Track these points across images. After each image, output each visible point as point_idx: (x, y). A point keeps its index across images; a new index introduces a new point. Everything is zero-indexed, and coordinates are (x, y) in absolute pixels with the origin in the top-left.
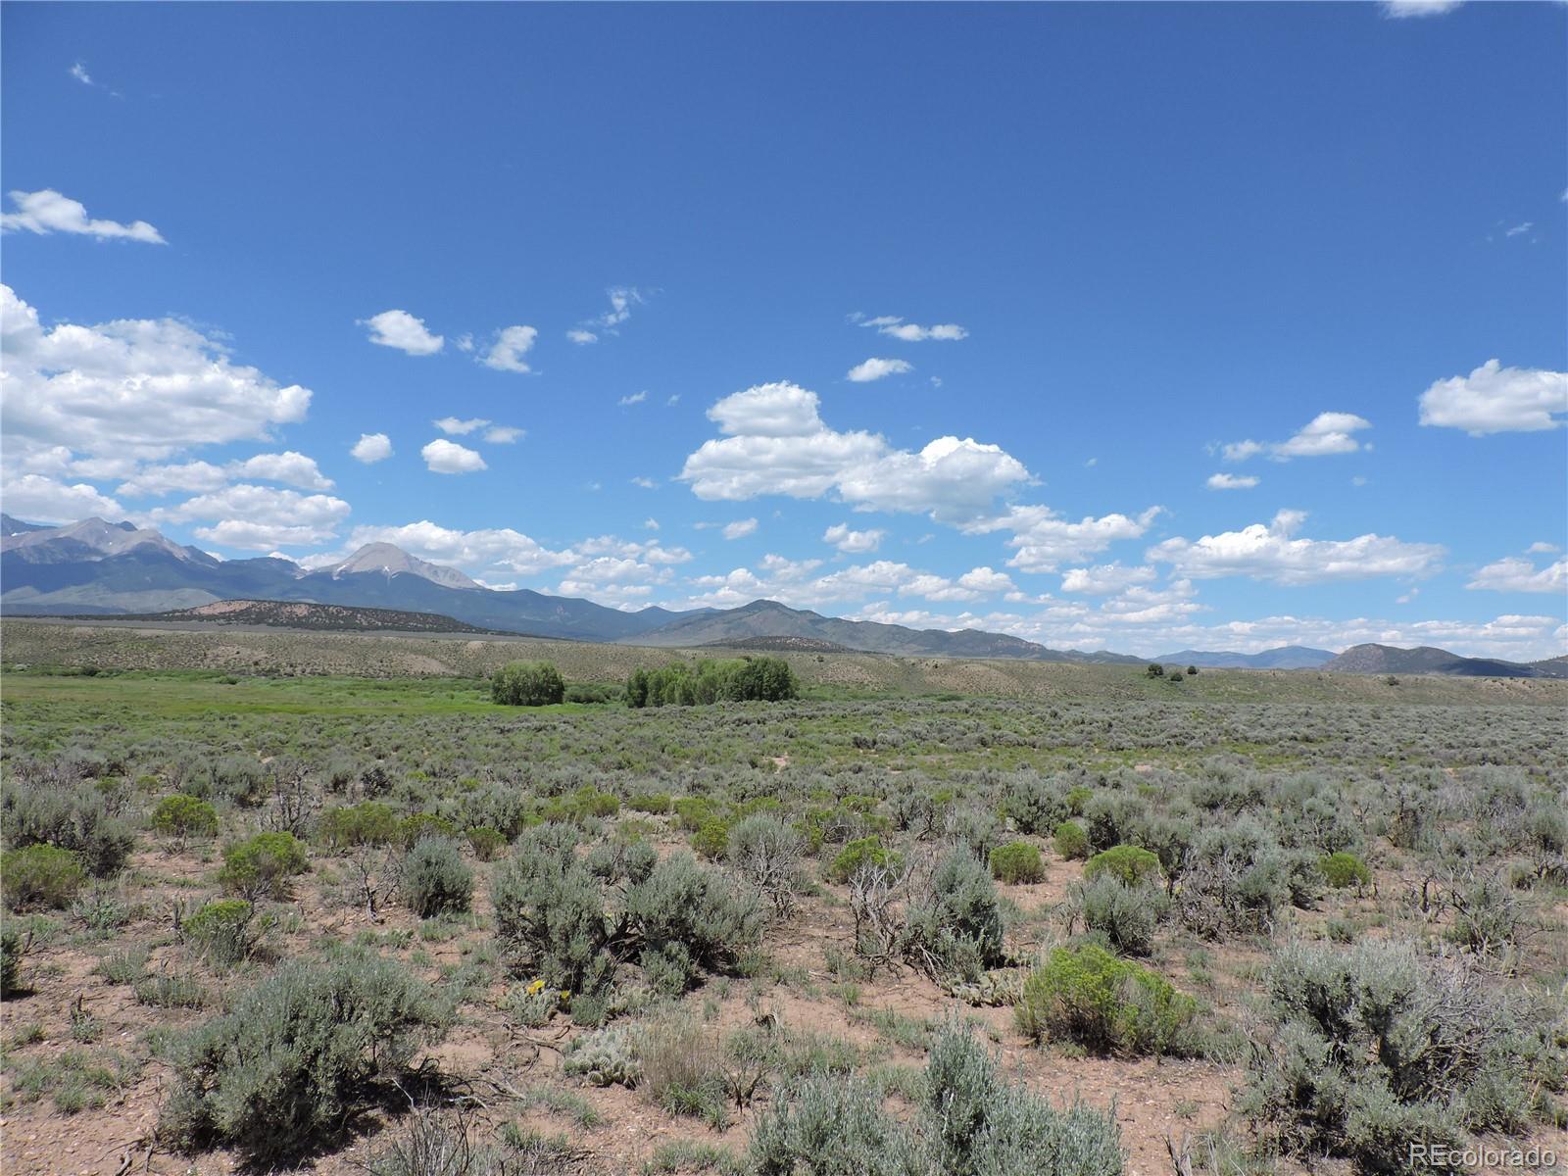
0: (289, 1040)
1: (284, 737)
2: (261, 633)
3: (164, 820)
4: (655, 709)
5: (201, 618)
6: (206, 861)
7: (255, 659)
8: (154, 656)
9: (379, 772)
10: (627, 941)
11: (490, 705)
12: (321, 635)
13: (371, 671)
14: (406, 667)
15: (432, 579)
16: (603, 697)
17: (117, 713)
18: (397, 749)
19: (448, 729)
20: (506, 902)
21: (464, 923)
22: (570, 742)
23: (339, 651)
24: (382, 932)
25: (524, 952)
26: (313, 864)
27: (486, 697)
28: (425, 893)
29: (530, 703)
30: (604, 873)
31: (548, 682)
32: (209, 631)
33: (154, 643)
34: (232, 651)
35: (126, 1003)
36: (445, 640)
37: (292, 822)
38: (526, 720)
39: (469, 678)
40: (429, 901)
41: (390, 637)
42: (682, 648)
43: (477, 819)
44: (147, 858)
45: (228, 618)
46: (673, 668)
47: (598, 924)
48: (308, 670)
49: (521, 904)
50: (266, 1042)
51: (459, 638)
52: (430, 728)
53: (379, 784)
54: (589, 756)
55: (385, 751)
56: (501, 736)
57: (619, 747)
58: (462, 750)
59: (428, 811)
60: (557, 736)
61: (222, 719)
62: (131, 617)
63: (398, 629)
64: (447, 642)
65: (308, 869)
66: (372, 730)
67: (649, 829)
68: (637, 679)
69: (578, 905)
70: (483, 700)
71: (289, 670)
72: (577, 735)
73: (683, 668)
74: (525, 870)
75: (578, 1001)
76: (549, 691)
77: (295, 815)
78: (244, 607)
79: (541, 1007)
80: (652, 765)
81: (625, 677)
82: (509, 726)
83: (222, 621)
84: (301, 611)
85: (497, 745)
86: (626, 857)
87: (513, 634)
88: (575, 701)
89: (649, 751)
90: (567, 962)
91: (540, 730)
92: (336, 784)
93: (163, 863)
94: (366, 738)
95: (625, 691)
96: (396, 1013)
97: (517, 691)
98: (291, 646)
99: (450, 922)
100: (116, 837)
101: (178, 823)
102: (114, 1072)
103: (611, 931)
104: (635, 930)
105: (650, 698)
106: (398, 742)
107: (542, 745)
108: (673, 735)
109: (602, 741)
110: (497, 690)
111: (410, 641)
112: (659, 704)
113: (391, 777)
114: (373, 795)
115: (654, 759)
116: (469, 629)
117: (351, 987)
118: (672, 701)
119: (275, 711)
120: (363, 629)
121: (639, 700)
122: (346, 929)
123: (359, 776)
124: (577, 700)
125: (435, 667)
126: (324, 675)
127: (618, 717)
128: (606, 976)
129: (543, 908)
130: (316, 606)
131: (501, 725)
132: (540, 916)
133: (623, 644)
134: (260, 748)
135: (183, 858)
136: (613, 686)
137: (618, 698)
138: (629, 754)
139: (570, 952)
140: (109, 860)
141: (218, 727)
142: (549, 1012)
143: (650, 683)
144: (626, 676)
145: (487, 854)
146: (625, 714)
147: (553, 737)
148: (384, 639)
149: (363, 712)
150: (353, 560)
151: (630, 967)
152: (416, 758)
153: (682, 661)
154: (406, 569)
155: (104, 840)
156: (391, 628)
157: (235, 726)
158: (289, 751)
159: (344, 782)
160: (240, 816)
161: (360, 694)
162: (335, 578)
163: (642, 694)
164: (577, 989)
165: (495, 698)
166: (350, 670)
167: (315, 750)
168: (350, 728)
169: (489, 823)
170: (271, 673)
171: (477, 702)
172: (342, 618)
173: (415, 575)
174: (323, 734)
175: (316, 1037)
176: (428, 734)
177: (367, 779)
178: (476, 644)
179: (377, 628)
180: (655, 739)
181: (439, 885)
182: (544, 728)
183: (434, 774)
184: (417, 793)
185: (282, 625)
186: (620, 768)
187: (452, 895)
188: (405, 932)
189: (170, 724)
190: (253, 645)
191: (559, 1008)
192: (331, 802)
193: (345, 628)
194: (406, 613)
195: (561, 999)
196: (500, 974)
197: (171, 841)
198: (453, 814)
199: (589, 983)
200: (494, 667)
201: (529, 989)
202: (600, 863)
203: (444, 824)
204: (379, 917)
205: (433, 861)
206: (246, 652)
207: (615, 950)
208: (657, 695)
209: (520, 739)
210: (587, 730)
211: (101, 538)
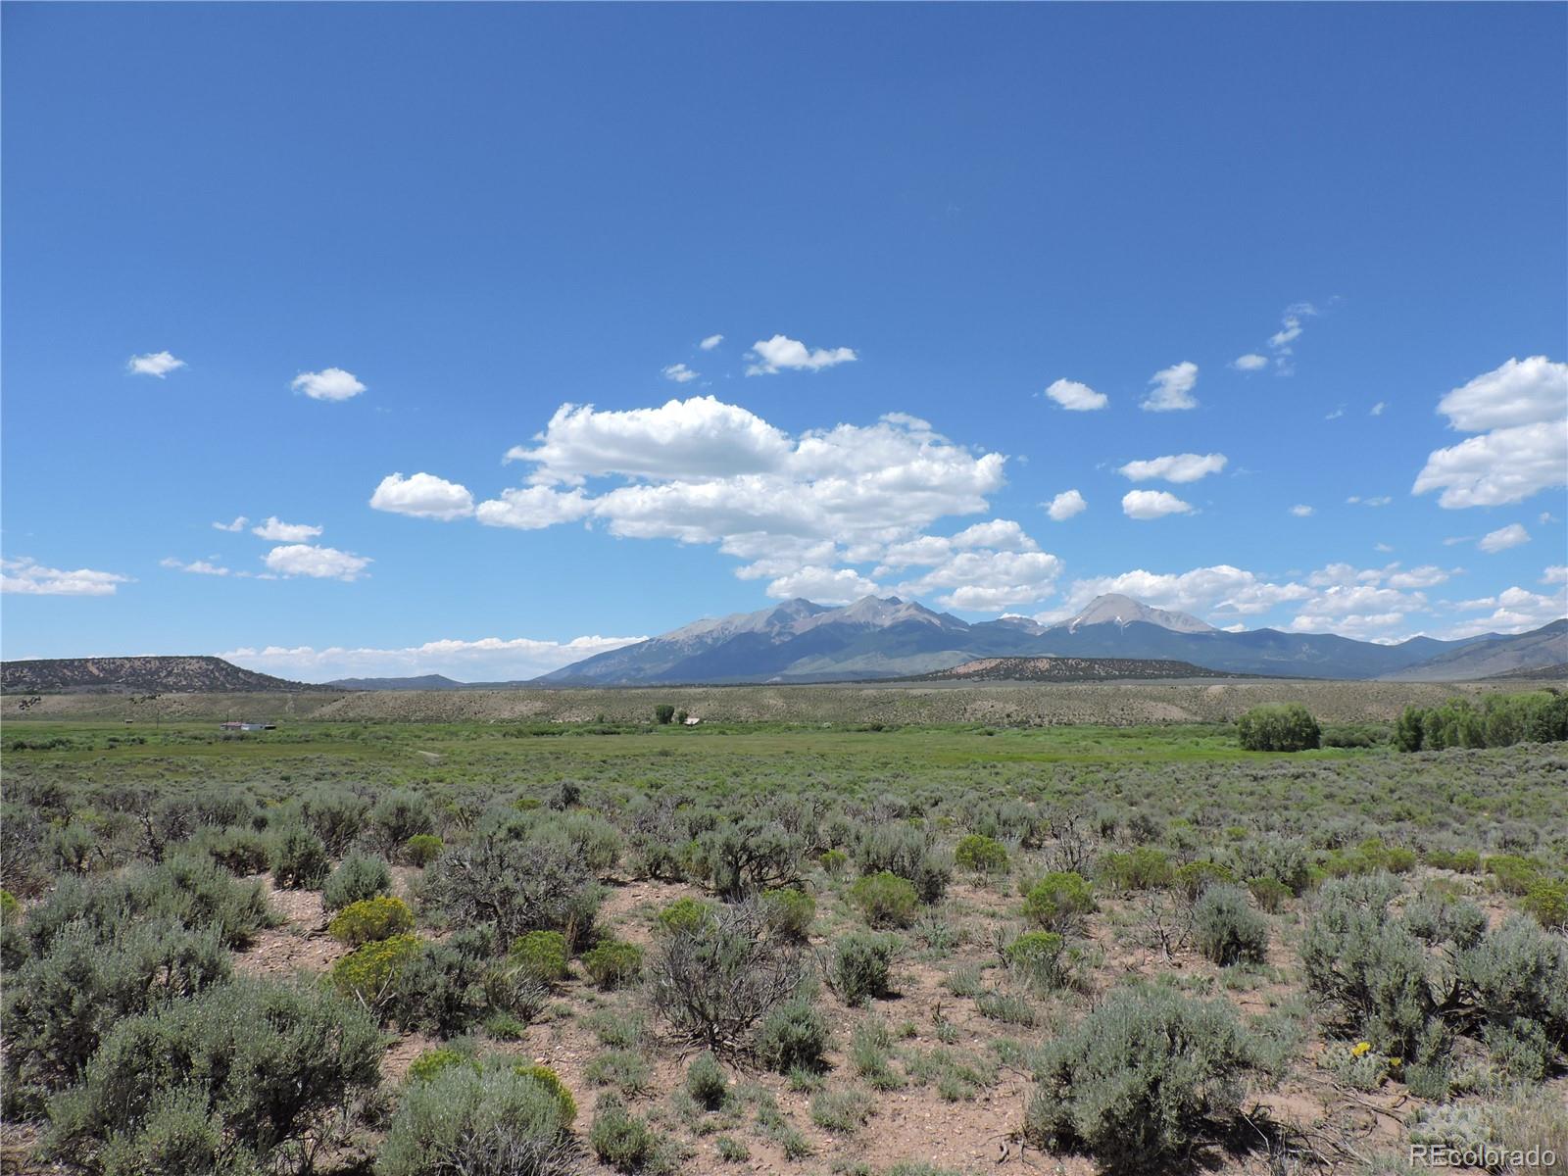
0: (1132, 1064)
1: (1041, 784)
2: (1010, 687)
3: (966, 857)
4: (1435, 754)
5: (959, 677)
6: (1006, 895)
7: (1007, 711)
8: (925, 712)
9: (1144, 818)
10: (1462, 1012)
11: (1238, 751)
12: (1063, 687)
13: (1113, 720)
14: (1146, 714)
15: (1164, 625)
16: (1366, 740)
17: (901, 762)
18: (1148, 796)
19: (1197, 776)
20: (1315, 957)
21: (1263, 975)
22: (1334, 790)
23: (1081, 701)
24: (1184, 976)
25: (1338, 1011)
26: (1101, 904)
27: (1232, 743)
28: (1220, 941)
29: (1282, 749)
30: (1426, 934)
31: (1300, 725)
32: (967, 687)
33: (924, 701)
34: (987, 705)
35: (973, 1014)
36: (1184, 686)
37: (1075, 863)
38: (1281, 767)
39: (1213, 724)
40: (1225, 950)
41: (1128, 686)
42: (1459, 682)
43: (1255, 869)
44: (958, 890)
45: (982, 675)
46: (1453, 705)
47: (1424, 989)
48: (1055, 721)
49: (1332, 960)
50: (1112, 1063)
51: (1198, 683)
52: (1179, 775)
53: (1146, 831)
54: (1361, 806)
55: (1136, 798)
56: (1255, 784)
57: (1396, 796)
58: (1214, 797)
59: (1204, 859)
60: (1318, 784)
61: (985, 768)
62: (903, 679)
63: (1136, 677)
64: (1187, 688)
65: (1096, 909)
66: (1121, 777)
67: (1458, 889)
68: (1409, 719)
69: (1402, 966)
70: (1230, 746)
71: (1038, 720)
72: (1343, 783)
73: (1466, 705)
74: (1332, 924)
75: (1411, 1070)
76: (1303, 736)
77: (1076, 858)
78: (993, 665)
79: (1368, 1071)
80: (1439, 817)
81: (1392, 718)
82: (1261, 773)
83: (976, 678)
84: (1044, 665)
85: (1252, 793)
86: (1448, 918)
87: (1256, 676)
88: (1334, 746)
89: (1434, 801)
90: (1395, 1027)
91: (1298, 777)
92: (1104, 829)
93: (971, 895)
94: (1117, 786)
95: (1395, 733)
96: (1227, 1054)
97: (1267, 736)
98: (1038, 698)
99: (1248, 972)
100: (937, 871)
101: (977, 860)
102: (977, 1072)
103: (1439, 998)
104: (1468, 1001)
105: (1427, 740)
106: (1148, 789)
107: (1303, 794)
108: (1462, 783)
109: (1372, 789)
110: (1244, 736)
111: (1148, 689)
112: (1439, 747)
113: (1157, 824)
114: (1142, 841)
115: (1440, 810)
116: (1208, 673)
117: (1181, 1022)
118: (1455, 743)
119: (1029, 760)
120: (1101, 679)
121: (1412, 743)
122: (1147, 969)
123: (1124, 822)
124: (1336, 744)
125: (1176, 713)
126: (1069, 724)
127: (1386, 765)
128: (1443, 1048)
129: (1359, 965)
130: (1056, 660)
131: (1254, 772)
132: (1357, 974)
133: (1386, 680)
134: (1021, 794)
135: (987, 892)
136: (1378, 728)
137: (1387, 741)
138: (1408, 804)
139: (1397, 1016)
140: (932, 890)
141: (983, 775)
142: (1379, 1077)
143: (1426, 723)
144: (1394, 716)
145: (1274, 906)
146: (1397, 760)
147: (1313, 784)
148: (1123, 687)
149: (1109, 760)
150: (1086, 613)
151: (1469, 1042)
152: (1168, 805)
153: (1462, 697)
154: (1138, 617)
155: (928, 872)
156: (1129, 677)
157: (997, 774)
158: (1046, 797)
159: (1112, 828)
160: (1026, 857)
161: (1106, 742)
162: (1071, 632)
163: (1413, 736)
164: (1410, 1056)
165: (1243, 744)
166: (1093, 719)
167: (1071, 797)
168: (1101, 775)
169: (1269, 874)
170: (1023, 724)
171: (1225, 748)
172: (1081, 670)
173: (1147, 623)
174: (1075, 782)
175: (1156, 1066)
176: (1178, 781)
177: (1133, 825)
178: (1216, 688)
179: (1115, 678)
180: (1439, 788)
181: (1233, 933)
182: (1303, 775)
183: (1198, 823)
184: (1187, 841)
185: (1028, 679)
186: (1399, 819)
187: (1248, 945)
188: (1205, 978)
189: (943, 772)
190: (1004, 698)
191: (1390, 1075)
192: (1105, 848)
193: (1086, 678)
194: (1141, 661)
195: (1390, 1064)
196: (1314, 1031)
197: (974, 876)
198: (1229, 863)
199: (1424, 1052)
200: (1238, 711)
201: (1353, 1050)
202: (1419, 922)
203: (1223, 872)
204: (1175, 961)
205: (1225, 908)
206: (999, 706)
207: (1449, 1021)
208: (1434, 737)
209: (1277, 787)
210: (1353, 777)
211: (877, 613)
